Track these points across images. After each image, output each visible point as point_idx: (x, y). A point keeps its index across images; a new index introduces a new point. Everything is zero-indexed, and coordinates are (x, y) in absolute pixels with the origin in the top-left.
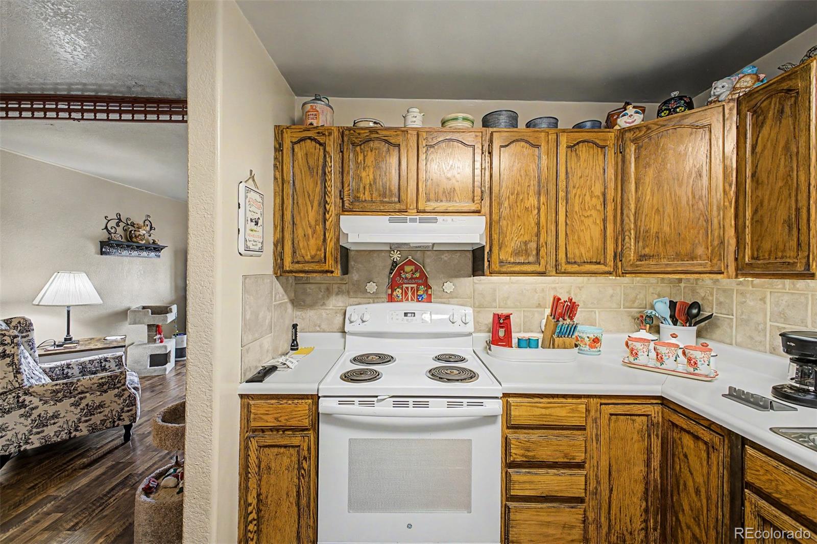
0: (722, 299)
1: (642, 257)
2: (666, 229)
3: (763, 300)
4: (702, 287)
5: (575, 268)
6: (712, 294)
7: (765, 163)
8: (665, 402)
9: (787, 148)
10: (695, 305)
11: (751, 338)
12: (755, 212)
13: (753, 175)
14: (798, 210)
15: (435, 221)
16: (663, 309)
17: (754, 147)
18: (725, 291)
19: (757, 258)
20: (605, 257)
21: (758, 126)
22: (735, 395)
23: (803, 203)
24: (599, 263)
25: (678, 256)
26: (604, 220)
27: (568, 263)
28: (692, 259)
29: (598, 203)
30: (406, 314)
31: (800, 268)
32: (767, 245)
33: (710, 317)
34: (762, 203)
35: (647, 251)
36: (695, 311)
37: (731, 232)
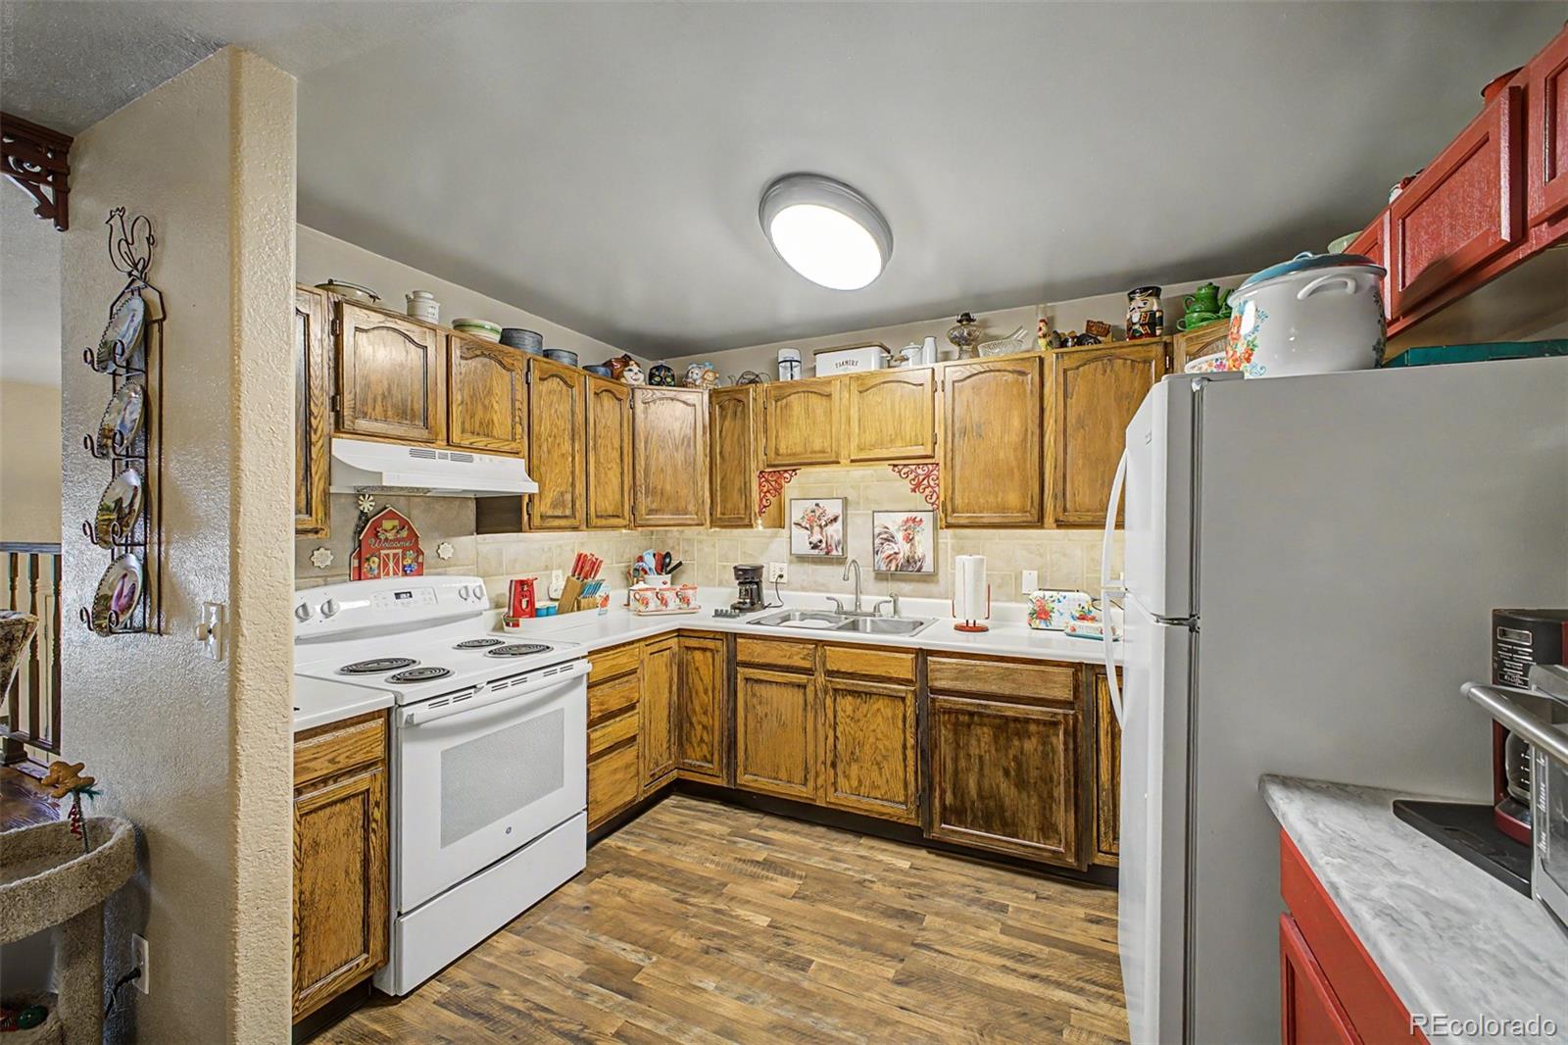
0: (686, 548)
1: (651, 512)
2: (668, 487)
3: (714, 546)
4: (671, 538)
5: (603, 522)
6: (679, 544)
7: (727, 448)
8: (681, 633)
9: (739, 438)
10: (668, 555)
11: (707, 577)
12: (722, 480)
13: (721, 453)
14: (745, 483)
15: (470, 460)
16: (650, 562)
17: (721, 432)
18: (688, 540)
19: (724, 514)
20: (623, 511)
21: (723, 417)
22: (718, 614)
23: (747, 479)
24: (618, 517)
25: (677, 512)
26: (622, 473)
27: (597, 517)
28: (686, 514)
29: (616, 454)
30: (398, 596)
31: (747, 521)
32: (729, 506)
33: (680, 564)
34: (726, 474)
35: (654, 506)
36: (668, 560)
37: (707, 494)
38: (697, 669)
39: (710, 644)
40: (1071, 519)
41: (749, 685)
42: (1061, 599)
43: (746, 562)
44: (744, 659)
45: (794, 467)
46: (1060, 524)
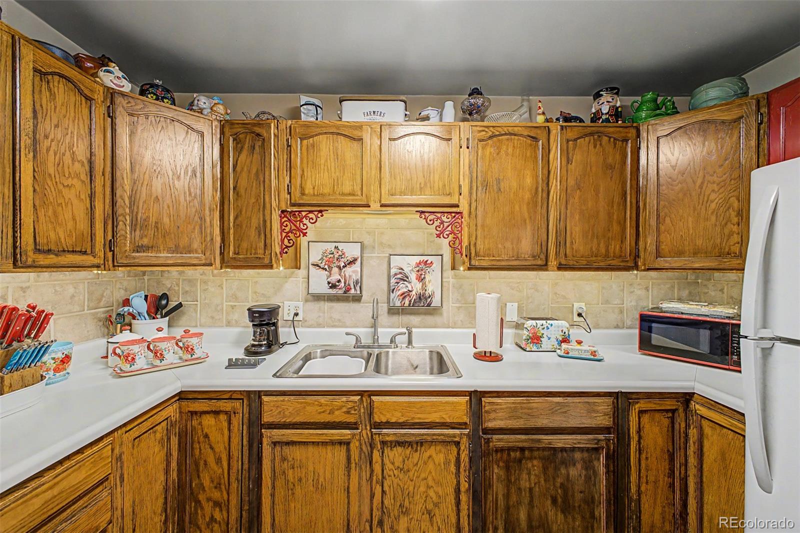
0: (187, 289)
1: (139, 249)
2: (166, 220)
3: (221, 286)
4: (168, 278)
6: (178, 285)
7: (243, 183)
9: (257, 174)
10: (165, 296)
11: (212, 318)
12: (236, 218)
13: (234, 188)
14: (265, 221)
16: (139, 304)
17: (235, 167)
18: (190, 281)
19: (238, 254)
20: (92, 247)
21: (238, 150)
22: (232, 364)
23: (268, 218)
24: (85, 253)
25: (177, 249)
26: (92, 196)
27: (37, 250)
28: (190, 252)
29: (83, 171)
31: (266, 261)
32: (245, 245)
33: (180, 305)
34: (241, 211)
35: (145, 241)
36: (164, 302)
37: (217, 231)
38: (206, 436)
39: (227, 406)
40: (571, 263)
41: (278, 448)
42: (549, 326)
43: (262, 302)
44: (271, 420)
45: (320, 208)
46: (561, 267)
